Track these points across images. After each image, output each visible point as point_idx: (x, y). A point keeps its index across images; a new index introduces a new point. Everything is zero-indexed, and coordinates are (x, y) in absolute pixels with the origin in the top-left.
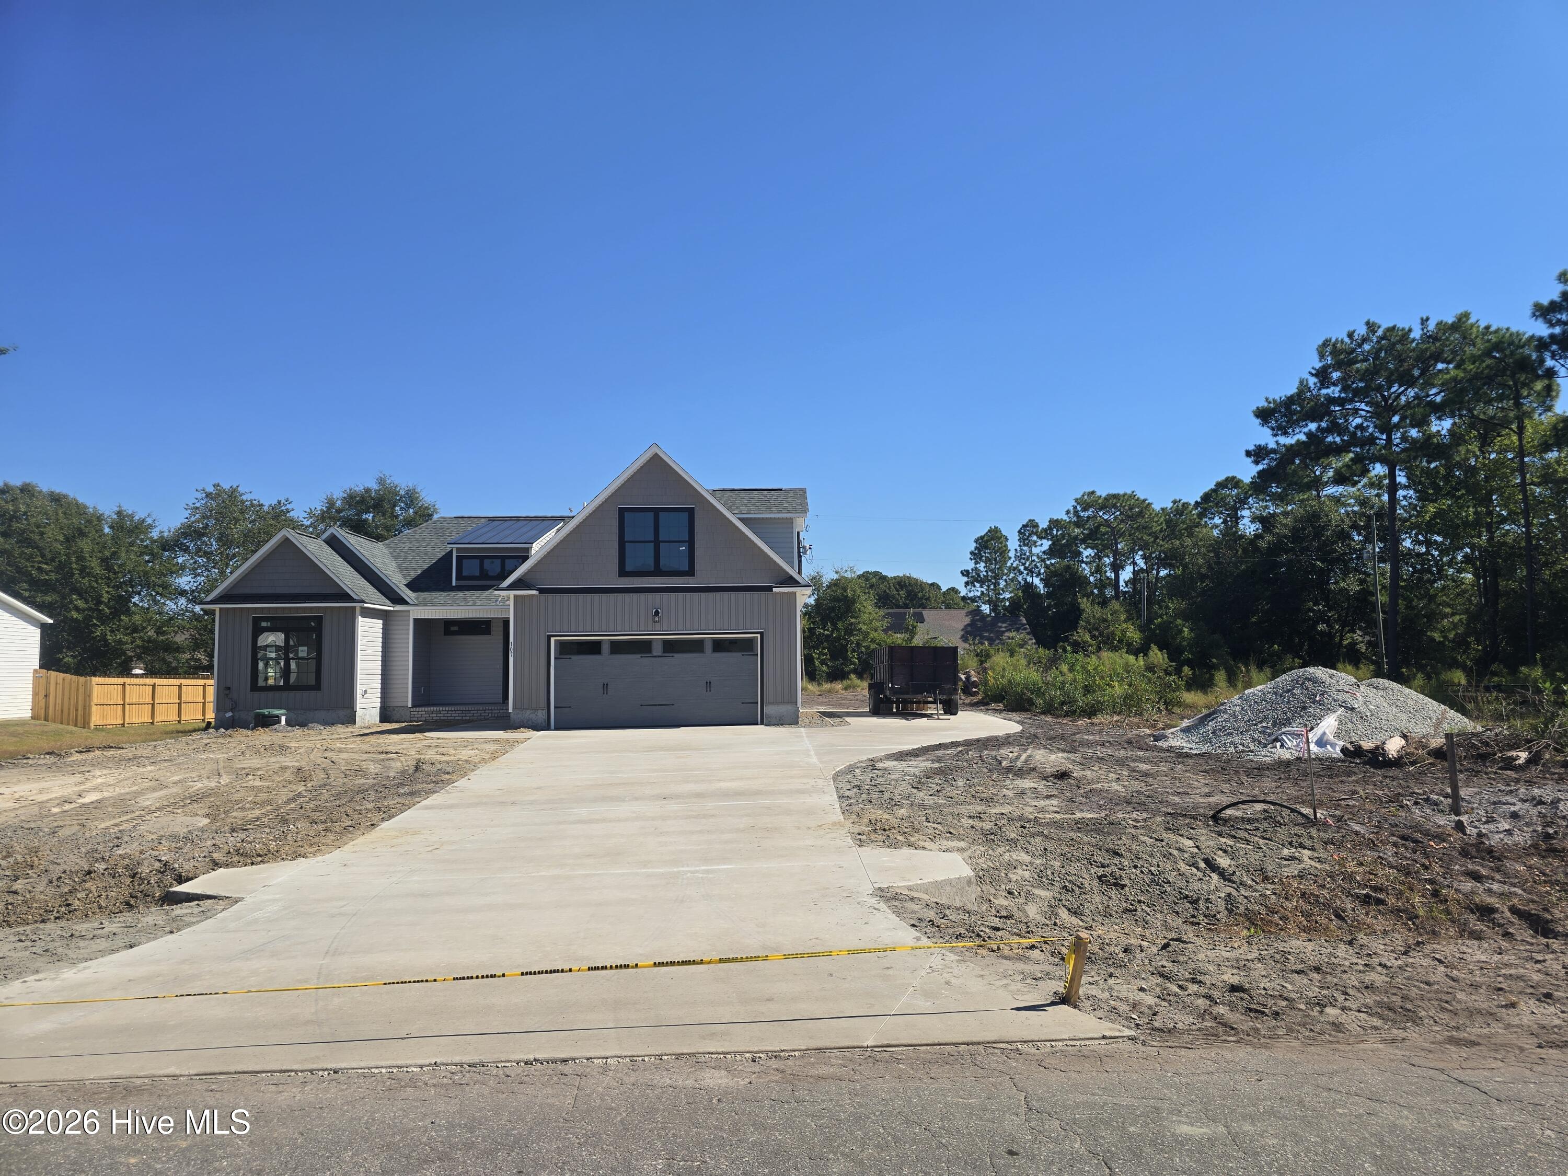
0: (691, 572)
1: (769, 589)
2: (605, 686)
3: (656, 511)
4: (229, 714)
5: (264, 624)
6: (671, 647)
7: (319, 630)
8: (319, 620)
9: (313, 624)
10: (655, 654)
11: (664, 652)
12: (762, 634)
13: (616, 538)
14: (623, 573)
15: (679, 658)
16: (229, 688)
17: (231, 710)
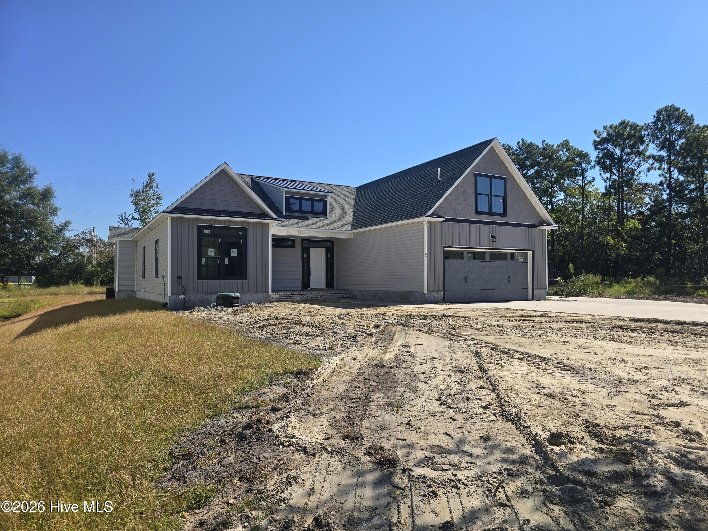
0: (504, 214)
1: (535, 226)
2: (466, 278)
3: (491, 177)
4: (182, 297)
5: (206, 231)
6: (495, 256)
7: (245, 237)
8: (245, 231)
9: (240, 233)
10: (487, 260)
11: (491, 259)
12: (533, 251)
13: (473, 191)
14: (477, 212)
15: (498, 262)
16: (180, 278)
17: (184, 293)
